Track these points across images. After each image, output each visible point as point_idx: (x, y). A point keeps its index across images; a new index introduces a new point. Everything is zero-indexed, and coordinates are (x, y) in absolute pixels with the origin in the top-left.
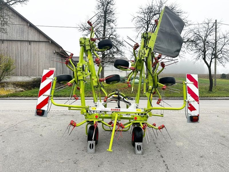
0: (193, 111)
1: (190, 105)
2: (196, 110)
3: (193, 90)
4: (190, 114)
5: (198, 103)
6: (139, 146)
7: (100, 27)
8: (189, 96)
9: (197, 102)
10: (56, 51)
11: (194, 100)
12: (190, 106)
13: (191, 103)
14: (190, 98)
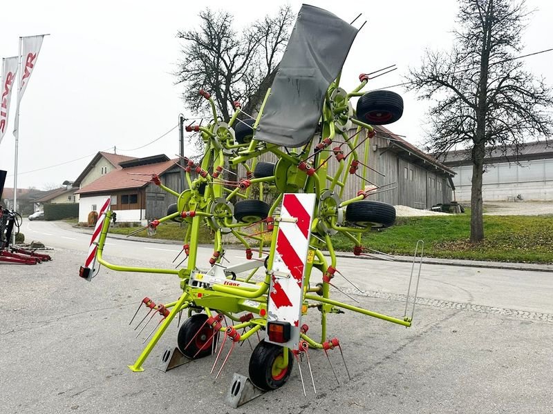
0: (282, 308)
1: (278, 286)
2: (292, 306)
3: (292, 244)
4: (274, 316)
5: (300, 284)
6: (237, 385)
7: (471, 67)
8: (280, 261)
9: (297, 280)
10: (379, 145)
11: (289, 272)
12: (275, 291)
13: (280, 282)
14: (280, 267)
